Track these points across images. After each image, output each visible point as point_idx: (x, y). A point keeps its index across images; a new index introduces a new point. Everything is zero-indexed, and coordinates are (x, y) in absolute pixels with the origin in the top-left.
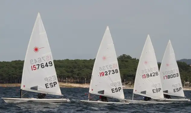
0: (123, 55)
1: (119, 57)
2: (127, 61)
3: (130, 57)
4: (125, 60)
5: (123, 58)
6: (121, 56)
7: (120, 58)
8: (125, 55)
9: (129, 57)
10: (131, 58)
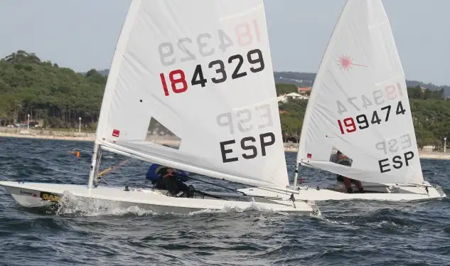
0: (19, 52)
1: (7, 57)
2: (29, 69)
3: (37, 58)
4: (25, 64)
5: (20, 59)
6: (13, 54)
7: (10, 59)
8: (24, 52)
9: (33, 58)
10: (39, 60)
